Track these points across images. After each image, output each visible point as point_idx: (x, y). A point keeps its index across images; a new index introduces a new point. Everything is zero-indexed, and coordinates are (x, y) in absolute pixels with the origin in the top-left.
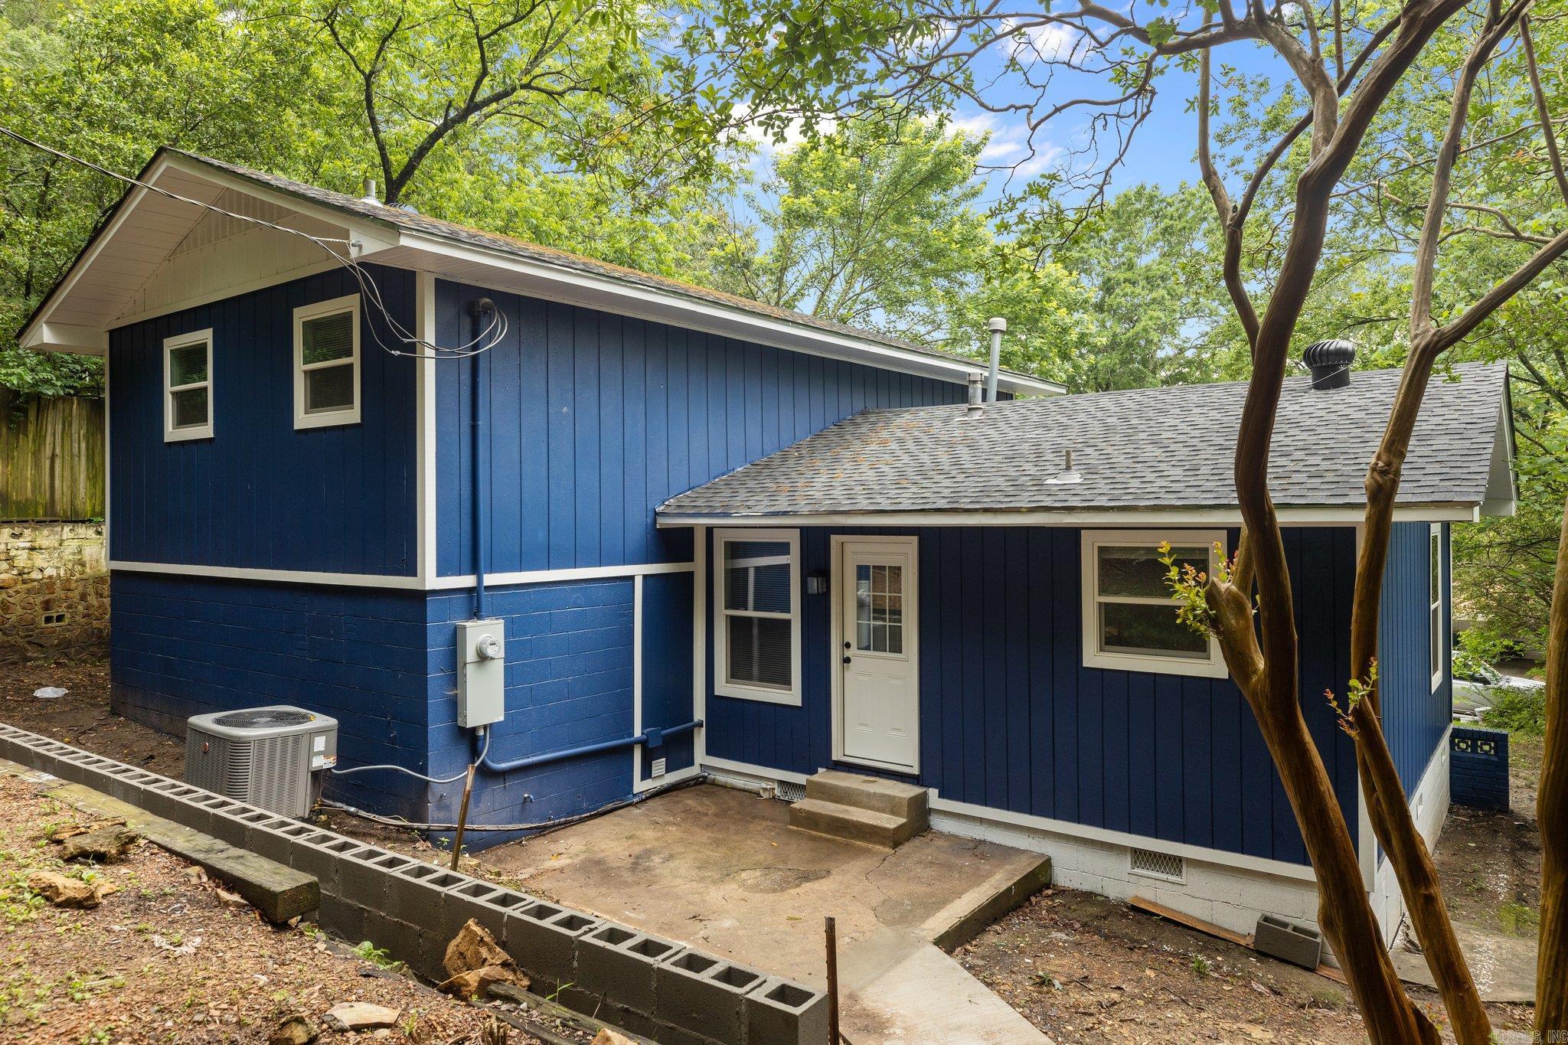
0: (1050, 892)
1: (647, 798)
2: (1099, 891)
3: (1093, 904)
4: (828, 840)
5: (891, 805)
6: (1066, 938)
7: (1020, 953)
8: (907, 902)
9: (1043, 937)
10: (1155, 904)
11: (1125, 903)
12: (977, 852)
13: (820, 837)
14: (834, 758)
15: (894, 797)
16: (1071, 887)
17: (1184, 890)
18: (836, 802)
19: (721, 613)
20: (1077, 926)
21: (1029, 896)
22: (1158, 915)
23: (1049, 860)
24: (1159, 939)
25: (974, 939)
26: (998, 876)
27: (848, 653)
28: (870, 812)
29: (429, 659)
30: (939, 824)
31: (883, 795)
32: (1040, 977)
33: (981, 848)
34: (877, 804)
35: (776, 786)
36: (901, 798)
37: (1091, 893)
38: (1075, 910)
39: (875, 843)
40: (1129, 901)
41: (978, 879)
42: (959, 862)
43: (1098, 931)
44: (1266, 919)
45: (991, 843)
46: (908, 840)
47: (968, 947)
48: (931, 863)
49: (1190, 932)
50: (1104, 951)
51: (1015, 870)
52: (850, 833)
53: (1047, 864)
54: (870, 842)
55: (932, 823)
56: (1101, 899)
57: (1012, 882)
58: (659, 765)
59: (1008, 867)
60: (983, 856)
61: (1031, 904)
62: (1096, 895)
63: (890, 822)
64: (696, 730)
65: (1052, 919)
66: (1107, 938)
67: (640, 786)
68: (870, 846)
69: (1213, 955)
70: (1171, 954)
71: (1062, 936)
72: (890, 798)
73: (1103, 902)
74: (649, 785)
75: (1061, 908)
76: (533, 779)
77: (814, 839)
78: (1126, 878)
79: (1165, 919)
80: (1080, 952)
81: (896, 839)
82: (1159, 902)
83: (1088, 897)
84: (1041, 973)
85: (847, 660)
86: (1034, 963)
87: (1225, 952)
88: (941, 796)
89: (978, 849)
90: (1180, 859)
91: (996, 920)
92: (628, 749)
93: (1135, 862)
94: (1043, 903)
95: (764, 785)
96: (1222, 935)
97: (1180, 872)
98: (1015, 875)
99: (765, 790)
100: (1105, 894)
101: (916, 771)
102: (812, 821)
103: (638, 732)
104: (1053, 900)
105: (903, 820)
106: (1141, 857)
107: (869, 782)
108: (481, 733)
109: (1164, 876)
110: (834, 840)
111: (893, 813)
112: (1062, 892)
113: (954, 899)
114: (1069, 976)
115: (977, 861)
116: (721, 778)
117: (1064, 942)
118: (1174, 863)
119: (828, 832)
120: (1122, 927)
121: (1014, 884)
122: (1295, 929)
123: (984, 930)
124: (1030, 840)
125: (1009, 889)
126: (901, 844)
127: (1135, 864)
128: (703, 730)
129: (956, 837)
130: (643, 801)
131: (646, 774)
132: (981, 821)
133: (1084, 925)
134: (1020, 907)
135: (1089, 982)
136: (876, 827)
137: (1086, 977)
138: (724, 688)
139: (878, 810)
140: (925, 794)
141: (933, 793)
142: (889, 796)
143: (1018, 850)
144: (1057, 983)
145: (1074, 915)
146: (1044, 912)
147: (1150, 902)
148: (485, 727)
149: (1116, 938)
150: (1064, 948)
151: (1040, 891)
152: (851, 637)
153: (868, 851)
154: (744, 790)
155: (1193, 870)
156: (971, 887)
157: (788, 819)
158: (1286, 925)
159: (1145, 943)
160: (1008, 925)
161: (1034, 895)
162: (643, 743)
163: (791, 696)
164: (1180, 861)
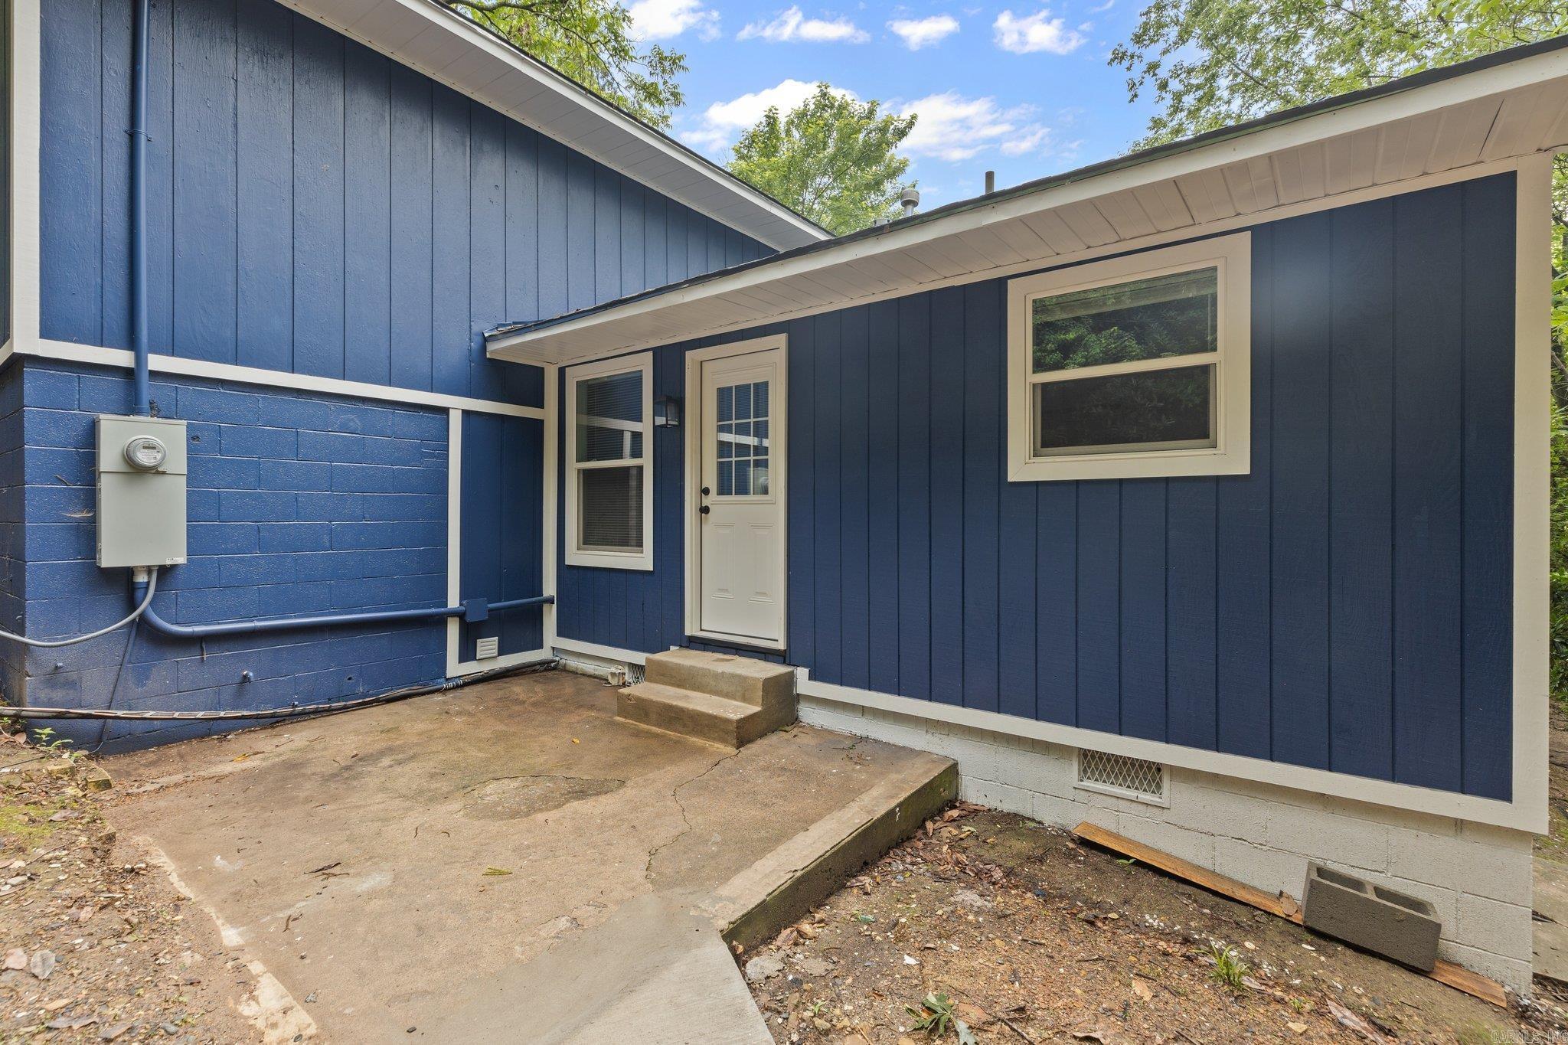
0: (955, 813)
1: (465, 685)
2: (1028, 813)
3: (1019, 835)
4: (656, 736)
5: (740, 689)
6: (979, 902)
7: (898, 939)
8: (717, 837)
9: (941, 901)
10: (1117, 837)
11: (1069, 833)
12: (853, 753)
13: (648, 732)
14: (688, 633)
15: (745, 678)
16: (987, 806)
17: (1166, 815)
18: (679, 686)
19: (573, 467)
20: (998, 874)
21: (924, 820)
22: (1128, 858)
23: (955, 766)
24: (1136, 902)
25: (820, 905)
26: (875, 792)
27: (707, 501)
28: (715, 698)
29: (28, 461)
30: (809, 714)
31: (733, 676)
32: (930, 1010)
33: (859, 748)
34: (725, 688)
35: (626, 670)
36: (755, 679)
37: (1016, 815)
38: (993, 846)
39: (714, 740)
40: (1078, 832)
41: (846, 794)
42: (823, 768)
43: (1031, 885)
44: (1321, 872)
45: (876, 741)
46: (762, 735)
47: (806, 927)
48: (783, 769)
49: (1183, 888)
50: (1045, 931)
51: (903, 781)
52: (685, 726)
53: (952, 771)
54: (709, 738)
55: (801, 714)
56: (1032, 825)
57: (896, 801)
58: (487, 646)
59: (894, 777)
60: (860, 760)
61: (926, 834)
62: (1024, 819)
63: (736, 710)
64: (546, 607)
65: (958, 863)
66: (1047, 897)
67: (455, 668)
68: (708, 743)
69: (1235, 937)
70: (1162, 934)
71: (970, 897)
72: (743, 679)
73: (1035, 831)
74: (472, 668)
75: (971, 842)
76: (263, 650)
77: (637, 734)
78: (1070, 794)
79: (1139, 864)
80: (1006, 938)
81: (744, 734)
82: (1122, 832)
83: (1012, 821)
84: (932, 999)
85: (705, 510)
86: (922, 966)
87: (1255, 931)
88: (812, 677)
89: (855, 748)
90: (1159, 768)
91: (865, 866)
92: (438, 623)
93: (1085, 771)
94: (945, 833)
95: (613, 670)
96: (1240, 894)
97: (1159, 787)
98: (902, 789)
99: (613, 674)
100: (1038, 818)
101: (781, 645)
102: (642, 709)
103: (454, 601)
104: (959, 827)
105: (757, 709)
106: (1092, 762)
107: (723, 660)
108: (141, 578)
109: (1131, 794)
110: (663, 736)
111: (745, 699)
112: (974, 813)
113: (796, 833)
114: (989, 1003)
115: (850, 766)
116: (572, 663)
117: (977, 914)
118: (1150, 774)
119: (659, 725)
120: (1068, 876)
121: (900, 805)
122: (1379, 891)
123: (844, 887)
124: (929, 737)
125: (891, 813)
126: (750, 741)
127: (1084, 773)
128: (555, 606)
129: (831, 732)
130: (457, 687)
131: (467, 653)
132: (863, 710)
133: (1009, 873)
134: (909, 839)
135: (1028, 1020)
136: (716, 717)
137: (1021, 1010)
138: (577, 557)
139: (727, 695)
140: (791, 675)
141: (802, 673)
142: (739, 676)
143: (912, 751)
144: (961, 1026)
145: (992, 855)
146: (945, 848)
147: (1109, 834)
148: (149, 570)
149: (1062, 897)
150: (978, 926)
151: (941, 812)
152: (711, 481)
153: (701, 750)
154: (594, 677)
155: (1183, 786)
156: (830, 810)
157: (615, 707)
158: (1358, 885)
159: (1112, 909)
160: (884, 874)
161: (932, 818)
162: (461, 615)
163: (643, 560)
164: (1159, 770)
